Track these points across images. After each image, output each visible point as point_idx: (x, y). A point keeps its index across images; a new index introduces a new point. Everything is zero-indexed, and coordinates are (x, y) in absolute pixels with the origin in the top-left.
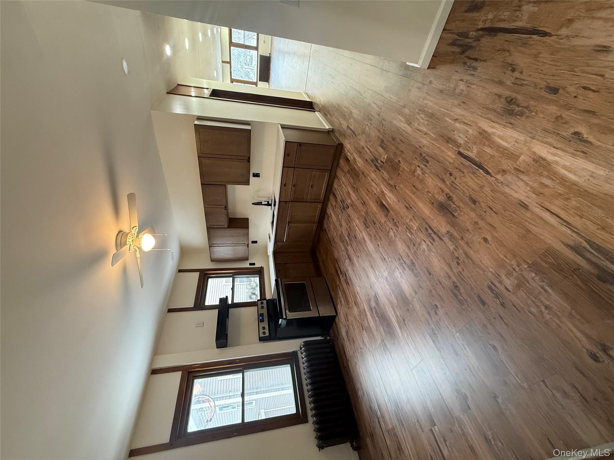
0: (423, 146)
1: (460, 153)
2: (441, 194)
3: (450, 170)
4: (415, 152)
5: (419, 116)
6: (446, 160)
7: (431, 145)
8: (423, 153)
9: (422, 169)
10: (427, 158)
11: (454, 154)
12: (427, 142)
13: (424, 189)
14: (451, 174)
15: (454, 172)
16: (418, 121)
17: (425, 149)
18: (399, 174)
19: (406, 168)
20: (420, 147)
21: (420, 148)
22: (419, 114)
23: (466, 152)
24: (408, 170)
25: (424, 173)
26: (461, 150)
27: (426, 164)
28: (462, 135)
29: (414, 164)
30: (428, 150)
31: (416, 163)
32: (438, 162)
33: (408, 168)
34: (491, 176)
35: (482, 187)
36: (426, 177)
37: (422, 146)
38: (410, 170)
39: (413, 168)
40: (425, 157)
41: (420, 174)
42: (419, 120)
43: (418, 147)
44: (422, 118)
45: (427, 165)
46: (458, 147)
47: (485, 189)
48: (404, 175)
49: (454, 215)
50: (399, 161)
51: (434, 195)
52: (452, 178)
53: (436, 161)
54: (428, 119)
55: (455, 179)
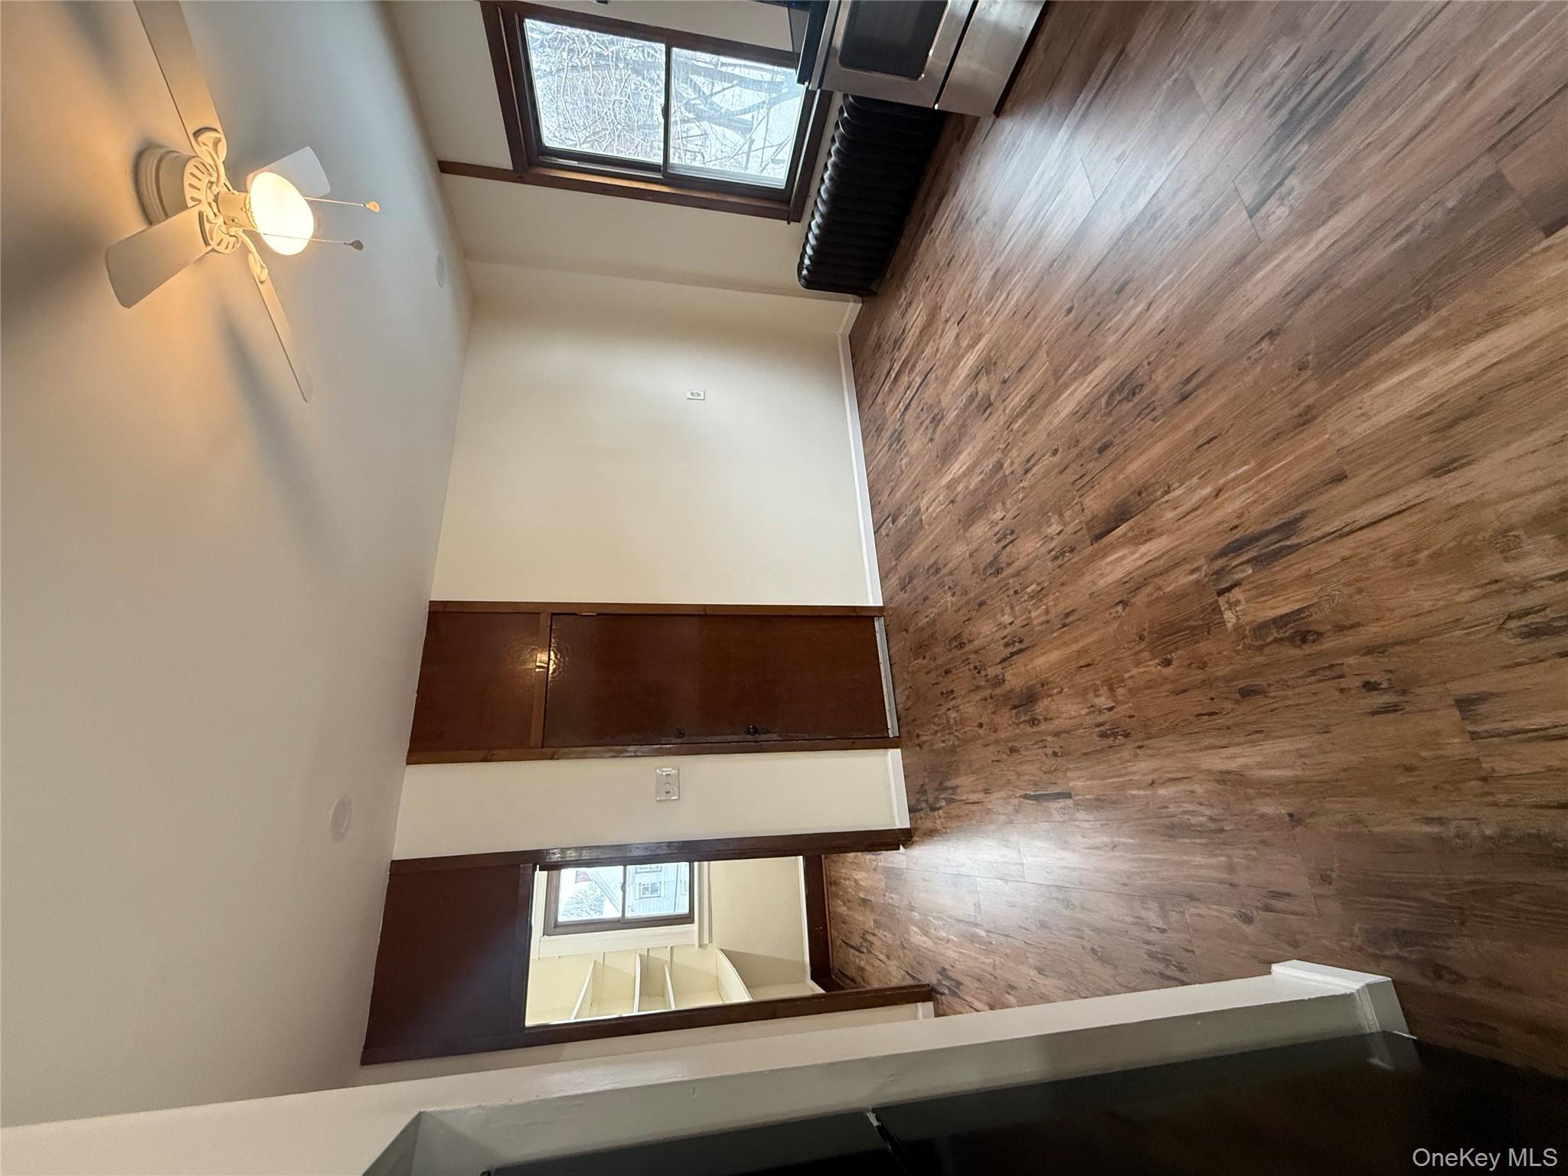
0: (1136, 755)
1: (1068, 796)
2: (1045, 713)
3: (1060, 760)
4: (1145, 726)
5: (1208, 813)
6: (1077, 769)
7: (1123, 771)
8: (1126, 740)
9: (1100, 712)
10: (1110, 741)
11: (1073, 787)
12: (1134, 769)
13: (1070, 684)
14: (1055, 754)
15: (1053, 762)
16: (1201, 800)
17: (1126, 754)
18: (1142, 638)
19: (1134, 671)
20: (1140, 747)
21: (1140, 744)
22: (1211, 819)
23: (1063, 804)
24: (1126, 675)
25: (1094, 709)
26: (1069, 802)
27: (1101, 728)
28: (1087, 826)
29: (1126, 703)
30: (1118, 756)
31: (1123, 710)
32: (1085, 754)
33: (1132, 677)
34: (1021, 796)
35: (1019, 775)
36: (1082, 708)
37: (1139, 751)
38: (1123, 680)
39: (1120, 691)
40: (1116, 738)
41: (1097, 701)
42: (1201, 804)
43: (1146, 743)
44: (1193, 813)
45: (1097, 729)
46: (1077, 804)
47: (1015, 777)
48: (1127, 653)
49: (1015, 707)
50: (1167, 663)
51: (1050, 699)
52: (1049, 751)
53: (1090, 750)
54: (1175, 820)
55: (1046, 755)
